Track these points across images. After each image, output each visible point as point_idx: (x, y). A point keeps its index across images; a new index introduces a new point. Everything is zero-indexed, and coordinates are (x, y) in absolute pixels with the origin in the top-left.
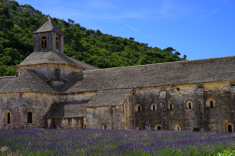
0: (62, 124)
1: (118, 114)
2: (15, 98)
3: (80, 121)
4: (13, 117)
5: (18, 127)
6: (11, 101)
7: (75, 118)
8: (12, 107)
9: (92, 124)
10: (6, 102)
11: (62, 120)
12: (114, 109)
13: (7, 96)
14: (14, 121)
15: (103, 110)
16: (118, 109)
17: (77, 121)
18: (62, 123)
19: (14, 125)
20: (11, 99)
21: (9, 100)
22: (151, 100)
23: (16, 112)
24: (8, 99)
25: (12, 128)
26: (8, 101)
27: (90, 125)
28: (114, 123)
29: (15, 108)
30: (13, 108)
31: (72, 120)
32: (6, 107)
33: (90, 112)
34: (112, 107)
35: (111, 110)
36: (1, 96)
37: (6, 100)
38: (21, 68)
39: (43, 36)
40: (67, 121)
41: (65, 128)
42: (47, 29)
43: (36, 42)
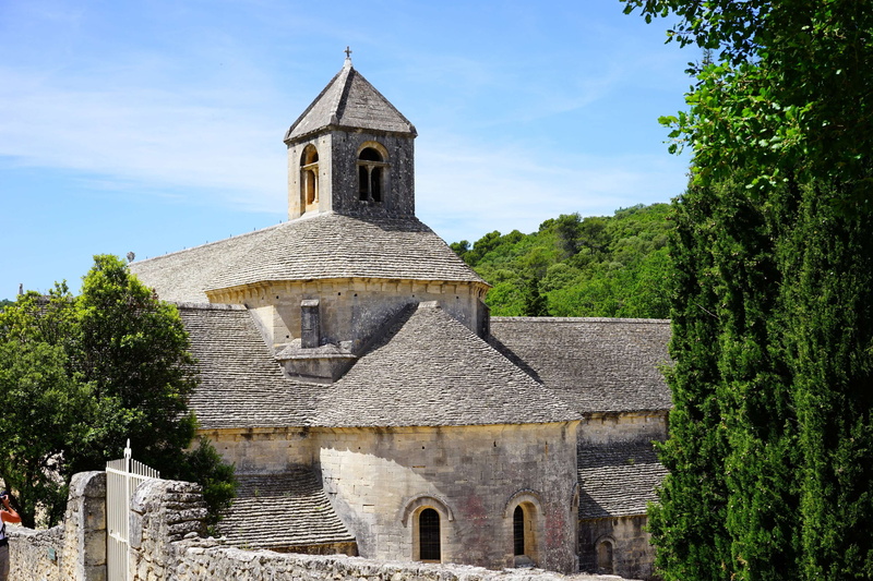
0: (615, 540)
2: (552, 446)
4: (547, 526)
6: (540, 457)
8: (544, 484)
10: (520, 460)
11: (616, 524)
13: (525, 436)
14: (549, 545)
18: (616, 535)
19: (550, 560)
20: (540, 451)
21: (532, 452)
23: (555, 505)
24: (527, 450)
26: (528, 456)
29: (553, 489)
30: (546, 488)
32: (520, 485)
36: (493, 435)
37: (518, 453)
38: (359, 287)
39: (369, 145)
40: (630, 528)
41: (625, 556)
42: (388, 120)
43: (344, 165)
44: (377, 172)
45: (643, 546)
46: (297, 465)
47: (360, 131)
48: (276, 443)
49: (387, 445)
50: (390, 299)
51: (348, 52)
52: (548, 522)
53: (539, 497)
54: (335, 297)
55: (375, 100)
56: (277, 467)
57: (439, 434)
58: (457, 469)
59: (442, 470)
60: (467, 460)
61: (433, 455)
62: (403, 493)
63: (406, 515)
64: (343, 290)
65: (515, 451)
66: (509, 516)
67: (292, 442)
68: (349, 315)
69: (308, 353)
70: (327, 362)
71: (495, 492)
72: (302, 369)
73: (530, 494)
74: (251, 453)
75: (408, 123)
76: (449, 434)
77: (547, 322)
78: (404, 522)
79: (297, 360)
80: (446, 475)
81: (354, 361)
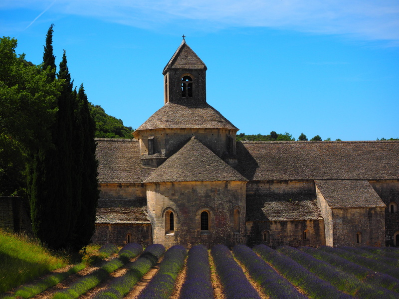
0: (271, 230)
1: (378, 219)
2: (219, 190)
3: (300, 226)
4: (216, 220)
5: (224, 235)
6: (213, 194)
7: (292, 222)
8: (214, 204)
9: (342, 233)
10: (203, 195)
11: (272, 224)
12: (373, 212)
13: (205, 186)
14: (217, 227)
15: (358, 213)
16: (378, 212)
17: (296, 226)
18: (271, 228)
19: (217, 232)
20: (212, 191)
21: (208, 192)
22: (390, 198)
23: (221, 212)
25: (215, 237)
26: (207, 193)
27: (338, 234)
28: (373, 232)
29: (220, 206)
30: (216, 206)
31: (287, 225)
32: (203, 204)
33: (338, 215)
34: (372, 209)
35: (369, 214)
36: (192, 185)
37: (202, 192)
38: (168, 132)
39: (186, 75)
40: (279, 226)
41: (276, 237)
42: (195, 64)
43: (174, 84)
44: (190, 85)
45: (285, 234)
46: (140, 197)
47: (181, 70)
48: (131, 189)
49: (158, 189)
50: (182, 136)
51: (184, 37)
52: (216, 218)
53: (212, 209)
54: (160, 135)
55: (192, 56)
56: (131, 198)
57: (173, 185)
58: (179, 197)
59: (174, 198)
60: (182, 194)
61: (171, 192)
62: (162, 206)
63: (163, 214)
64: (162, 133)
65: (201, 191)
66: (198, 215)
67: (138, 189)
68: (164, 142)
69: (149, 157)
70: (155, 160)
71: (193, 206)
72: (147, 162)
73: (207, 207)
74: (121, 192)
75: (204, 64)
76: (176, 185)
77: (277, 143)
78: (163, 216)
79: (146, 159)
80: (175, 199)
81: (165, 159)
